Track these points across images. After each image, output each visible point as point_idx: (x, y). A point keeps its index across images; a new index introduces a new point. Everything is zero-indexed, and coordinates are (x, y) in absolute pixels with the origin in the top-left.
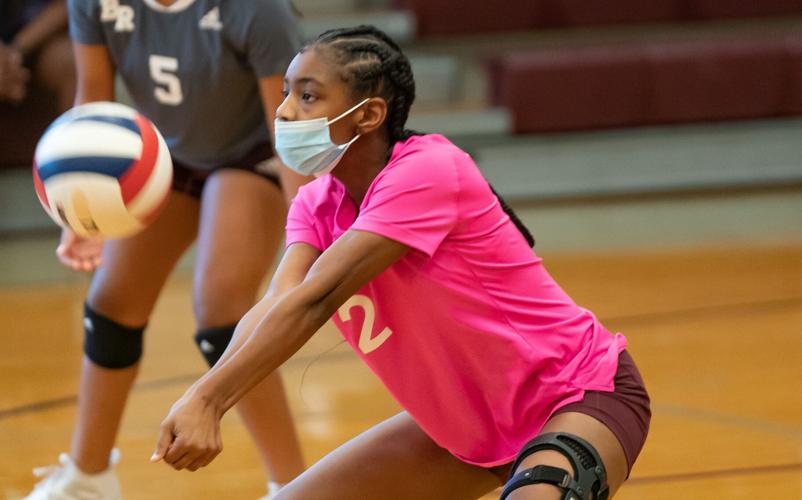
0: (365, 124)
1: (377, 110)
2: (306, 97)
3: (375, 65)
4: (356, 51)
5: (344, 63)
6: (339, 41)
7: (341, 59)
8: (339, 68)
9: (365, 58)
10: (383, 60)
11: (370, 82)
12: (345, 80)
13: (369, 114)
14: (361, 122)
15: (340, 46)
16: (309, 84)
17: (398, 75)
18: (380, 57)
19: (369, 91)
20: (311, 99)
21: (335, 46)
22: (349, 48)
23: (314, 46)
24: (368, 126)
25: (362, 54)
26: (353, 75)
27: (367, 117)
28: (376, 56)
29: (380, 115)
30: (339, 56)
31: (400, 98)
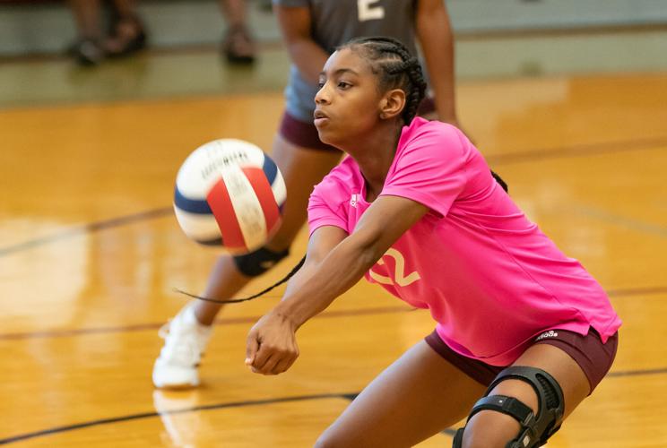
0: (389, 110)
1: (398, 99)
2: (342, 85)
3: (399, 64)
4: (384, 51)
5: (375, 59)
6: (369, 43)
7: (372, 56)
8: (371, 62)
9: (391, 57)
10: (404, 60)
11: (394, 76)
12: (375, 72)
13: (391, 102)
14: (385, 108)
15: (371, 47)
16: (346, 74)
17: (415, 74)
18: (403, 58)
19: (394, 83)
20: (347, 86)
21: (367, 46)
22: (378, 48)
23: (349, 45)
24: (390, 112)
25: (389, 54)
26: (382, 69)
27: (389, 105)
28: (399, 57)
29: (400, 104)
30: (371, 53)
31: (416, 94)
